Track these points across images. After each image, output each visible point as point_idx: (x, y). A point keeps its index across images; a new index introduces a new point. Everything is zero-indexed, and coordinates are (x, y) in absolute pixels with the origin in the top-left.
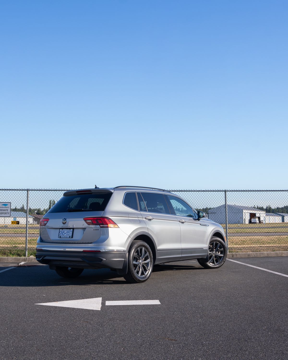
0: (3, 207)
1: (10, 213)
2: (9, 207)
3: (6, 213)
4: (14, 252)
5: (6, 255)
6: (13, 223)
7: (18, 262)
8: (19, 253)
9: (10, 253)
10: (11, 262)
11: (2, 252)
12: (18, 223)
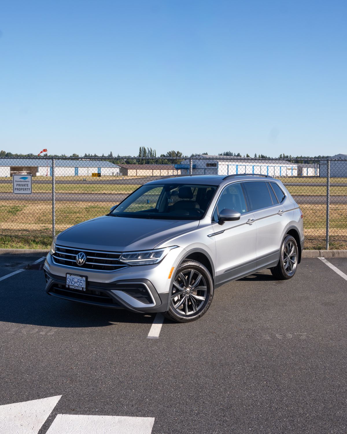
0: (22, 182)
1: (30, 190)
2: (29, 182)
3: (25, 189)
4: (40, 239)
5: (28, 243)
6: (94, 175)
7: (38, 256)
8: (45, 240)
9: (34, 241)
10: (29, 256)
11: (23, 240)
12: (99, 175)
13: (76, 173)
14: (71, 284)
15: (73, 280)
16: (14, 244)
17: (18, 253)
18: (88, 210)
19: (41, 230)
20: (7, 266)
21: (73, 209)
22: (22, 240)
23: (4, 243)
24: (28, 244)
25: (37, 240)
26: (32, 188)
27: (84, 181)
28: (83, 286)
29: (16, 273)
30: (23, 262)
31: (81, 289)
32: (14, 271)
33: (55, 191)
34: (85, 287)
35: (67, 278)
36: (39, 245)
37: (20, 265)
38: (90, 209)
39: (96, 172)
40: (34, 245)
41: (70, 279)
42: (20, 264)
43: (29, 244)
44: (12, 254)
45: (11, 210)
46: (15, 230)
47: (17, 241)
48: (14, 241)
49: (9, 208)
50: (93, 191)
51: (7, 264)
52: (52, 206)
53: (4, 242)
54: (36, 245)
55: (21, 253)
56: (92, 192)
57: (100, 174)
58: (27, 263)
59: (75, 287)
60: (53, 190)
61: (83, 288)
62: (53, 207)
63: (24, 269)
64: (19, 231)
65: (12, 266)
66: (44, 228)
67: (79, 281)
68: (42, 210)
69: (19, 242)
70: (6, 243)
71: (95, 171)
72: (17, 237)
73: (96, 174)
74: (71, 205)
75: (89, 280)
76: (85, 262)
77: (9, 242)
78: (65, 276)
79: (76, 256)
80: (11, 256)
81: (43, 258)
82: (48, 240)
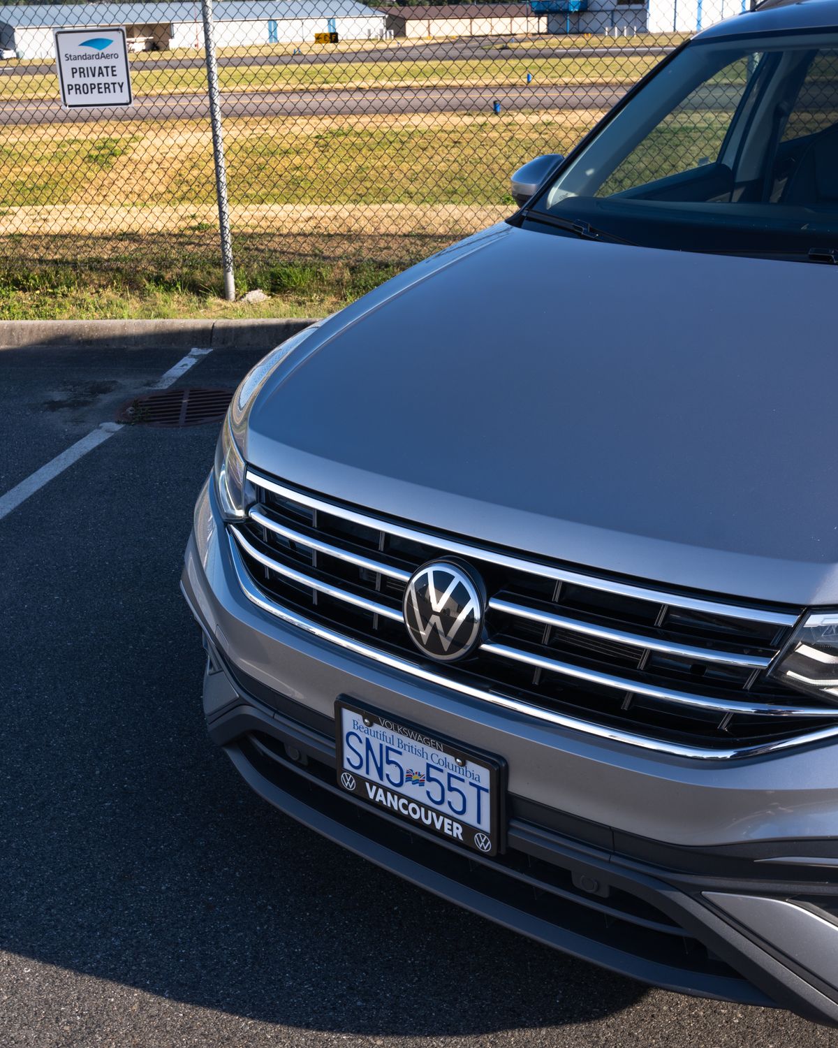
4: (177, 270)
5: (138, 288)
6: (319, 38)
7: (174, 346)
8: (198, 275)
9: (158, 280)
10: (140, 347)
11: (119, 276)
12: (333, 38)
13: (273, 35)
14: (374, 776)
15: (393, 757)
16: (87, 295)
17: (101, 334)
18: (322, 142)
19: (181, 235)
20: (54, 406)
21: (278, 142)
22: (115, 277)
23: (54, 293)
24: (137, 293)
25: (168, 276)
26: (131, 80)
27: (296, 57)
28: (470, 818)
29: (85, 451)
30: (120, 381)
31: (458, 832)
32: (79, 437)
33: (217, 87)
34: (486, 825)
35: (345, 732)
36: (176, 296)
37: (105, 399)
38: (328, 140)
39: (326, 31)
40: (160, 296)
41: (369, 747)
42: (105, 391)
43: (142, 293)
44: (78, 342)
45: (94, 153)
46: (90, 236)
47: (96, 282)
48: (85, 284)
49: (89, 146)
50: (326, 82)
51: (58, 396)
52: (210, 134)
53: (53, 287)
54: (165, 296)
55: (112, 333)
56: (325, 86)
57: (336, 34)
58: (131, 386)
59: (405, 807)
60: (211, 86)
61: (469, 830)
62: (215, 136)
63: (118, 422)
64: (107, 239)
65: (75, 404)
66: (194, 223)
67: (434, 773)
68: (187, 150)
69: (104, 287)
70: (59, 290)
71: (322, 27)
72: (95, 265)
73: (326, 35)
74: (272, 130)
75: (518, 786)
76: (479, 641)
77: (68, 287)
78: (329, 712)
79: (405, 584)
80: (76, 348)
81: (193, 356)
82: (209, 273)
